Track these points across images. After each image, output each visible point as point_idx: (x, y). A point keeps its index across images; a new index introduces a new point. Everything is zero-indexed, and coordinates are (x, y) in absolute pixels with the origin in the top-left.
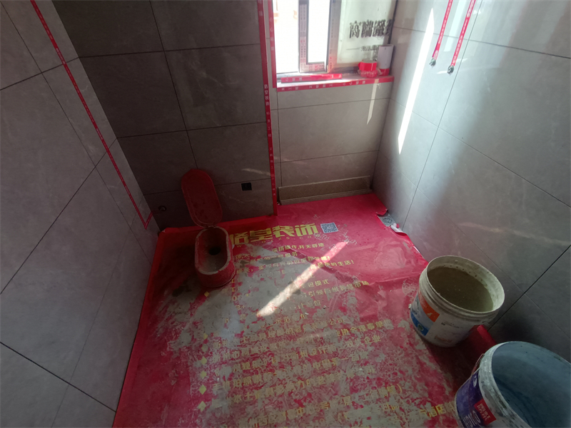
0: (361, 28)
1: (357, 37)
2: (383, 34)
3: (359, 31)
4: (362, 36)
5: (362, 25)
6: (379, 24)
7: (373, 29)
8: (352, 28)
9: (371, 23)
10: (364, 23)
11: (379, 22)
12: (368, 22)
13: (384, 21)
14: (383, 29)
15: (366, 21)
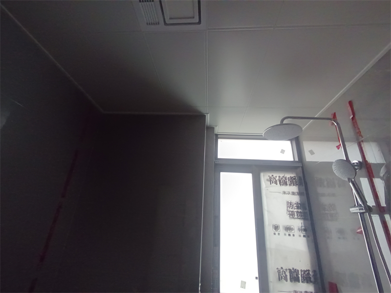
0: (288, 274)
1: (287, 281)
2: (311, 282)
3: (286, 276)
4: (291, 281)
5: (288, 271)
6: (304, 273)
7: (300, 276)
8: (279, 272)
9: (296, 271)
10: (290, 270)
11: (305, 271)
12: (293, 268)
13: (309, 270)
14: (310, 278)
15: (291, 269)
